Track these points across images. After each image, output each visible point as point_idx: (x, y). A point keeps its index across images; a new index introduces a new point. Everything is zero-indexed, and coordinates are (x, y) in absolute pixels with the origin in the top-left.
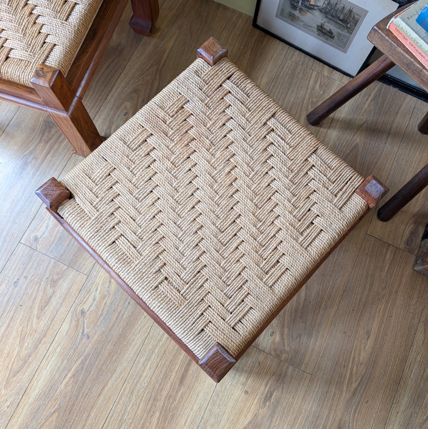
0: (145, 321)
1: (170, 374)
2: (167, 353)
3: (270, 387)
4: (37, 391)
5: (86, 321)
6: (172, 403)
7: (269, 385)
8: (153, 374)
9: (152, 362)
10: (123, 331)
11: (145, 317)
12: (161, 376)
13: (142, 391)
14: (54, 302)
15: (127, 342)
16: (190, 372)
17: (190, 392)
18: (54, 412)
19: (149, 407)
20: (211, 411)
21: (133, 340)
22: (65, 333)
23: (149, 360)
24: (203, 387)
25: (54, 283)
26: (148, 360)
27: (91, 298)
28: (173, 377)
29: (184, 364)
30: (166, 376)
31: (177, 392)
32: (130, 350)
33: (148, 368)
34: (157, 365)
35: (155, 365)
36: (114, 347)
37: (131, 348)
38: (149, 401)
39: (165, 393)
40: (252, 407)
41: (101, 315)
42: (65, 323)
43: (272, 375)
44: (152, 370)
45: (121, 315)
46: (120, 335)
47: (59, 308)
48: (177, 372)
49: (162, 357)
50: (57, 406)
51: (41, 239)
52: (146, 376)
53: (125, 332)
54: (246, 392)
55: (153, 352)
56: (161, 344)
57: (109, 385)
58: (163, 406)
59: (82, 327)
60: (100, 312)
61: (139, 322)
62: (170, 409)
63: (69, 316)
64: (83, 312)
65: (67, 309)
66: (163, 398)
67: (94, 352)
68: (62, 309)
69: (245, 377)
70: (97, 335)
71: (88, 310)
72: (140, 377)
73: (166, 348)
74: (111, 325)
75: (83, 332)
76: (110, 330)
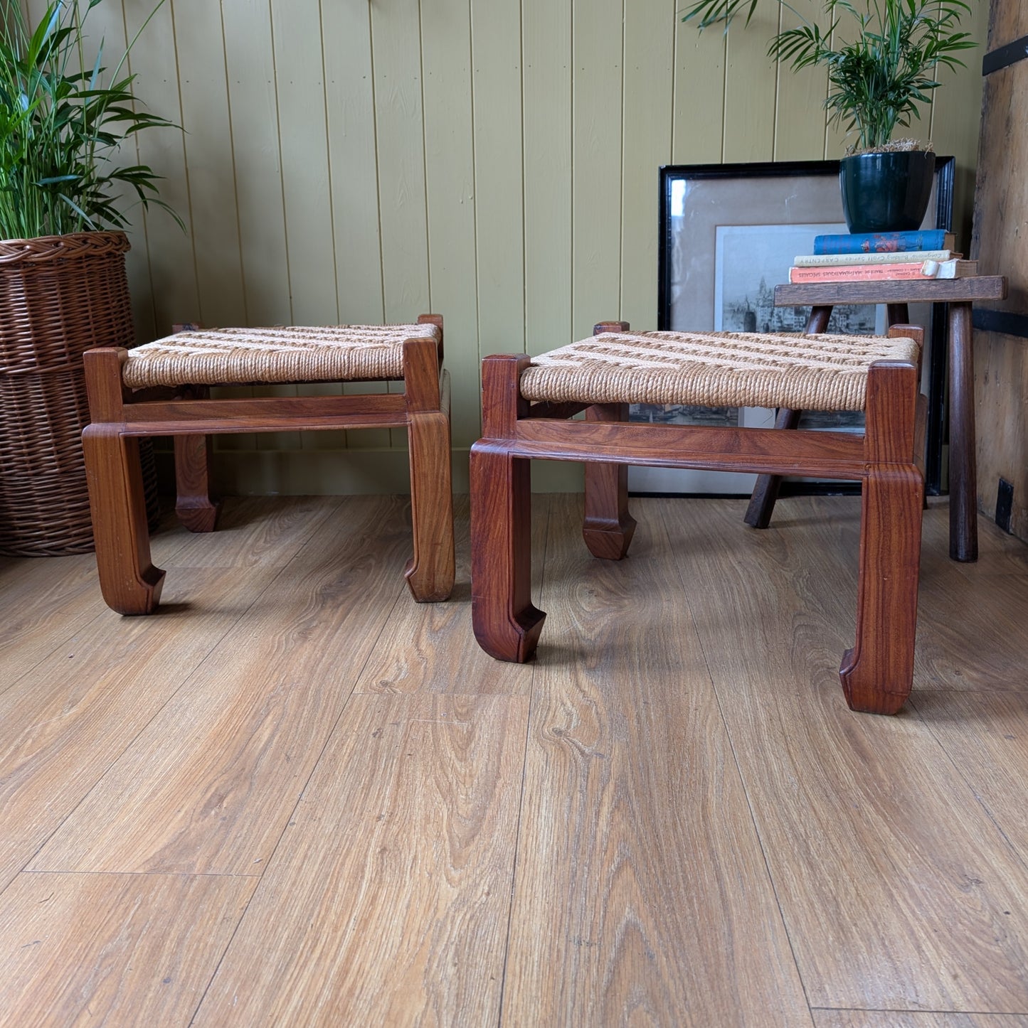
0: (702, 713)
1: (827, 754)
2: (791, 734)
4: (545, 851)
5: (575, 739)
8: (793, 762)
9: (773, 751)
12: (814, 761)
13: (796, 787)
15: (692, 742)
16: (867, 743)
17: (898, 763)
18: (619, 869)
19: (837, 804)
21: (701, 737)
23: (763, 750)
25: (464, 716)
26: (760, 751)
27: (561, 715)
28: (838, 756)
29: (842, 737)
30: (823, 759)
31: (872, 770)
32: (709, 749)
33: (772, 758)
34: (789, 752)
35: (783, 752)
37: (708, 746)
39: (848, 778)
44: (784, 759)
45: (643, 718)
48: (838, 749)
49: (786, 740)
50: (617, 859)
51: (396, 683)
52: (782, 771)
55: (759, 739)
56: (764, 727)
57: (713, 800)
58: (867, 794)
61: (691, 717)
62: (885, 793)
63: (532, 741)
64: (559, 732)
66: (853, 785)
69: (979, 723)
70: (617, 749)
71: (568, 727)
72: (771, 773)
73: (780, 729)
74: (635, 731)
75: (582, 753)
76: (640, 738)
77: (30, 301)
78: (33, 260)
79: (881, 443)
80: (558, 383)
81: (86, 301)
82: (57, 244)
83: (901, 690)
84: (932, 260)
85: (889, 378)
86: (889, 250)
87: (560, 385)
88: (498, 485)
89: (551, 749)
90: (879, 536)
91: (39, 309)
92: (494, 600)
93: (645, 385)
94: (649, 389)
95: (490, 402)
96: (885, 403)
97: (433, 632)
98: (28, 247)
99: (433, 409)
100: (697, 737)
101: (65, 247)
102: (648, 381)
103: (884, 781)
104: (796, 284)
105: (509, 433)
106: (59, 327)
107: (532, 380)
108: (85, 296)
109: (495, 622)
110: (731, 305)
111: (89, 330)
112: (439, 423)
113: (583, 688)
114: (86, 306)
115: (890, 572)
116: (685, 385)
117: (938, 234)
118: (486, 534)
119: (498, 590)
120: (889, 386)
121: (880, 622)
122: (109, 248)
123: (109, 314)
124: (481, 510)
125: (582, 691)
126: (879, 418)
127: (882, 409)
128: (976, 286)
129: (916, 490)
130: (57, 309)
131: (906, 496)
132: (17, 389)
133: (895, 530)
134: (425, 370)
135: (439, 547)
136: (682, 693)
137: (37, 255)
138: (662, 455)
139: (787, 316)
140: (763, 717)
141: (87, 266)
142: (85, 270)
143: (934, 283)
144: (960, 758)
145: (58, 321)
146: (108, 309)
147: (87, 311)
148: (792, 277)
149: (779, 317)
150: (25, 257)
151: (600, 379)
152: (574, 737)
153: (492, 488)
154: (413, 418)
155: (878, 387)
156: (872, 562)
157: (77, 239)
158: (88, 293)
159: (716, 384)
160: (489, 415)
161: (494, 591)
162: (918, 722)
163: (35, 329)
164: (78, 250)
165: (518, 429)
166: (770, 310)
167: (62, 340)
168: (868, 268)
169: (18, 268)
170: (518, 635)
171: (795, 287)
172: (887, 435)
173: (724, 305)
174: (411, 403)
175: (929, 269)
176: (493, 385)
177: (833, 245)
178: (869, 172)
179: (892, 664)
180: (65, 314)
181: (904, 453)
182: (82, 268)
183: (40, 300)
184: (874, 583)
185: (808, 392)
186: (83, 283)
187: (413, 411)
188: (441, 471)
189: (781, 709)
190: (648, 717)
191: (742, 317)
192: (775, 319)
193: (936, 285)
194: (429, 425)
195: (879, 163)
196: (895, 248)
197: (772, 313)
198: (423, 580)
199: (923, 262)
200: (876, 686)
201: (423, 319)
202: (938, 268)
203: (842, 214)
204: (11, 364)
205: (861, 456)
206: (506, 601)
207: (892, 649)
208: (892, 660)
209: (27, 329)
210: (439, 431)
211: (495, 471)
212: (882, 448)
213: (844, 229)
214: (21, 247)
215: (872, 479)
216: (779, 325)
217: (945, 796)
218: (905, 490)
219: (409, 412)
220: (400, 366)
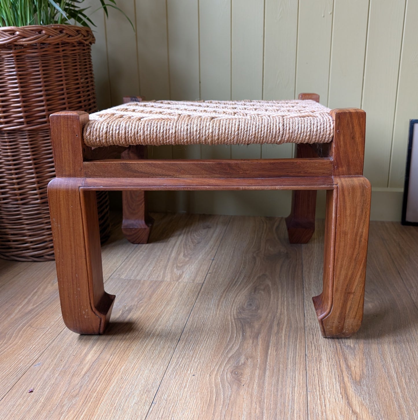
77: (20, 75)
78: (21, 43)
81: (61, 77)
82: (40, 32)
91: (26, 82)
98: (18, 33)
101: (46, 34)
106: (41, 96)
108: (61, 73)
111: (64, 99)
114: (62, 81)
122: (79, 38)
123: (78, 88)
130: (40, 82)
132: (10, 142)
137: (24, 40)
141: (63, 50)
142: (61, 54)
145: (41, 91)
146: (78, 84)
147: (62, 85)
150: (15, 41)
157: (55, 29)
158: (63, 71)
163: (23, 96)
164: (56, 37)
167: (43, 106)
169: (11, 49)
180: (46, 86)
182: (58, 52)
183: (27, 74)
186: (60, 63)
204: (6, 123)
209: (17, 97)
214: (12, 32)
219: (335, 175)
220: (330, 134)
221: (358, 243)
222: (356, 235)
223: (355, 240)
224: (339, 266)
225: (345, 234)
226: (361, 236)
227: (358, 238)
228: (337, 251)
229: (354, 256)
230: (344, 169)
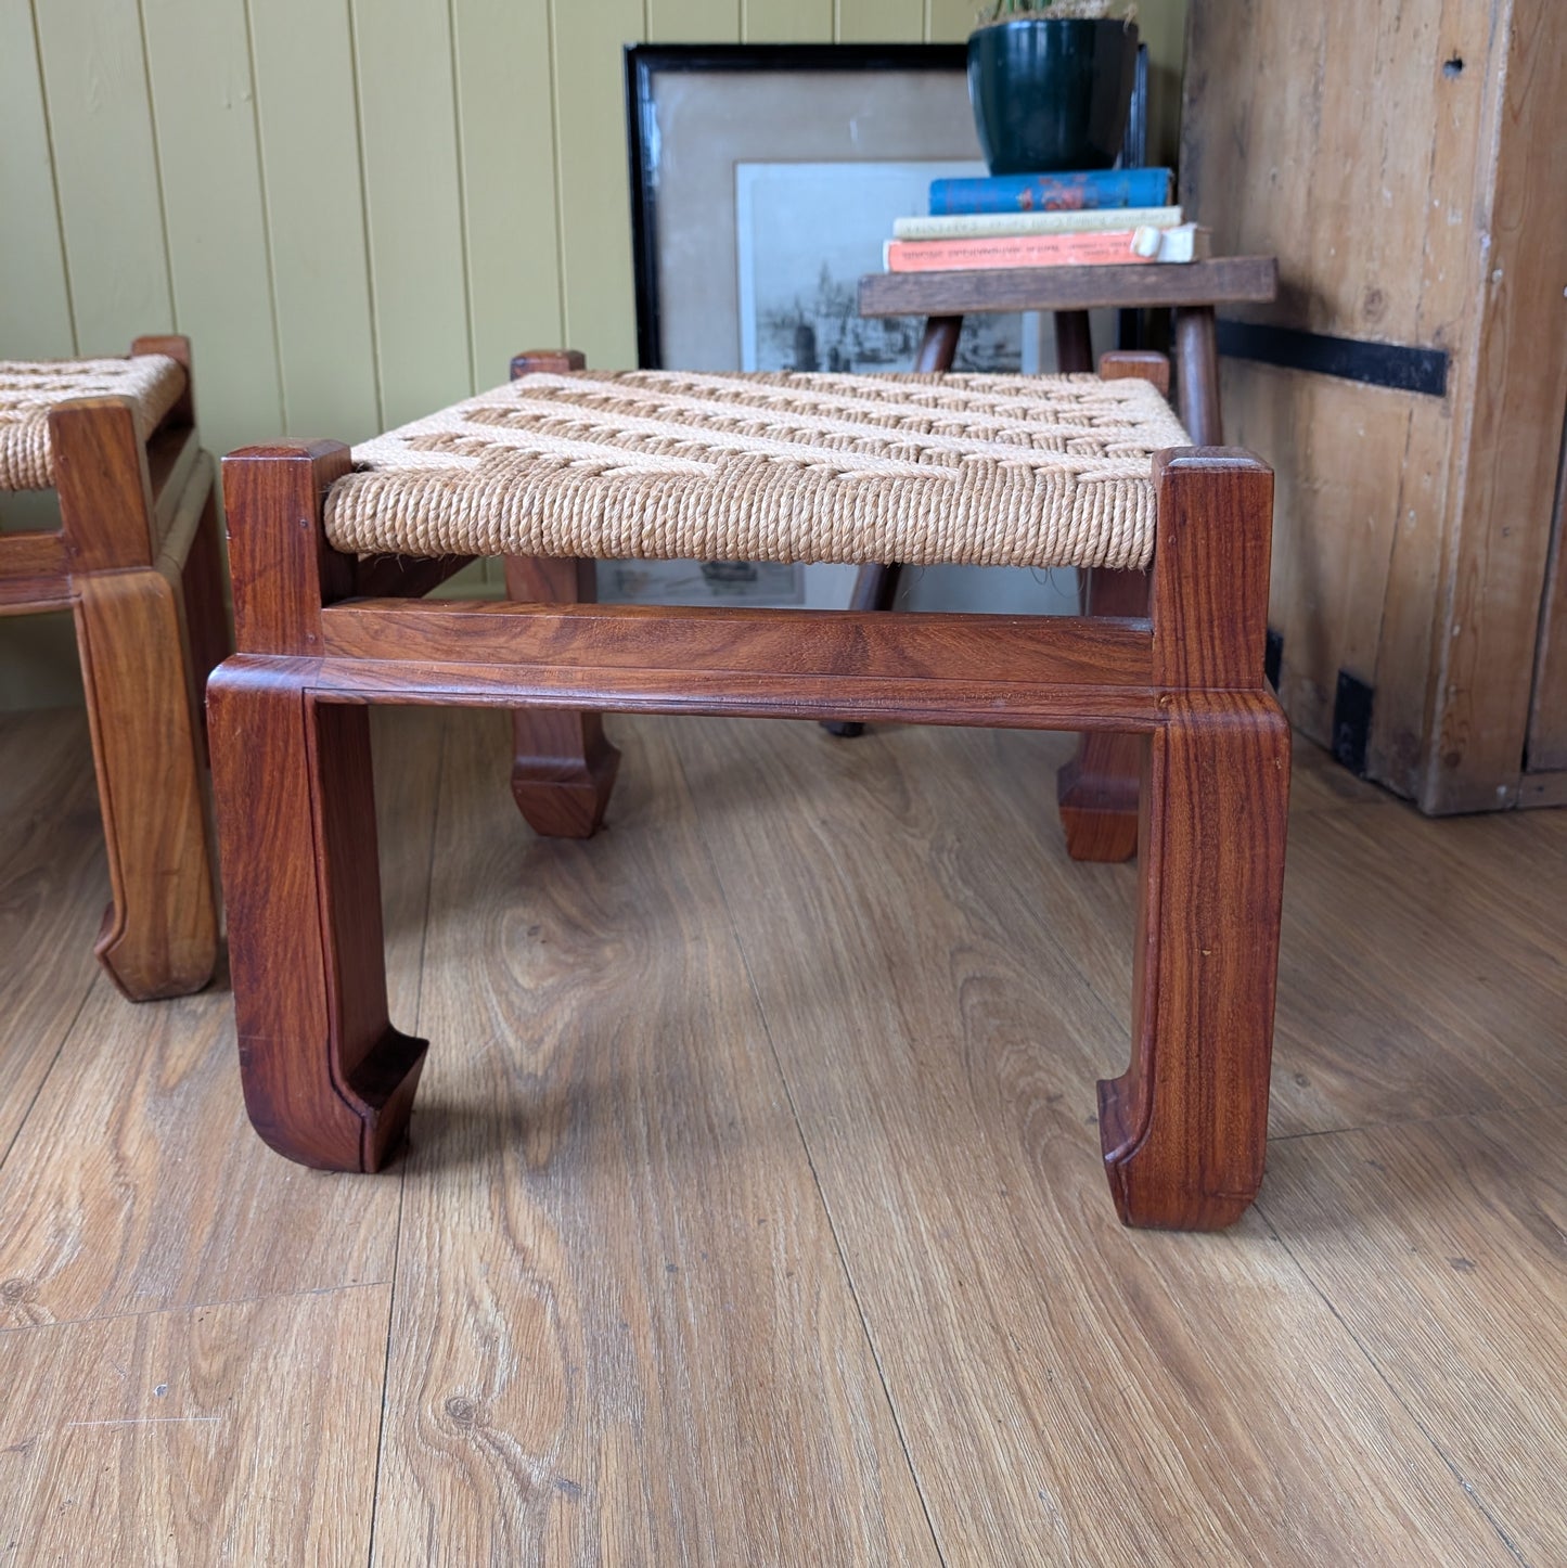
0: (804, 1285)
1: (1107, 1388)
2: (1014, 1329)
3: (1508, 1204)
5: (504, 1437)
6: (1252, 1488)
7: (1495, 1201)
8: (1039, 1434)
9: (985, 1398)
10: (732, 1368)
11: (789, 1274)
12: (1083, 1418)
13: (1061, 1531)
14: (261, 1460)
15: (793, 1396)
16: (1182, 1332)
17: (1270, 1395)
20: (1432, 1405)
21: (811, 1372)
22: (419, 1548)
23: (963, 1399)
24: (1293, 1347)
25: (215, 1389)
26: (954, 1398)
27: (468, 1342)
28: (1134, 1392)
29: (1125, 1321)
30: (1104, 1410)
31: (1219, 1429)
32: (836, 1414)
33: (987, 1427)
34: (1021, 1393)
35: (1009, 1398)
36: (749, 1450)
37: (834, 1405)
38: (1143, 1553)
39: (1172, 1470)
40: (1547, 1293)
41: (571, 1370)
42: (386, 1509)
43: (1459, 1170)
44: (1015, 1423)
45: (669, 1324)
46: (735, 1388)
47: (312, 1463)
48: (1129, 1367)
49: (1007, 1351)
51: (44, 1284)
52: (1017, 1464)
53: (749, 1368)
54: (1460, 1264)
55: (947, 1359)
56: (950, 1315)
58: (1230, 1526)
59: (501, 1468)
60: (557, 1367)
61: (781, 1301)
62: (1268, 1514)
63: (393, 1460)
64: (462, 1414)
65: (362, 1444)
66: (1191, 1495)
67: (654, 1531)
68: (334, 1458)
69: (1388, 1226)
70: (612, 1455)
71: (487, 1388)
72: (993, 1484)
73: (988, 1315)
74: (654, 1376)
75: (525, 1486)
76: (667, 1400)
79: (1193, 645)
80: (421, 515)
83: (1239, 1188)
84: (1150, 225)
85: (1211, 494)
86: (1068, 207)
87: (426, 520)
88: (282, 771)
89: (442, 1480)
90: (1193, 858)
92: (293, 1043)
93: (635, 519)
94: (648, 527)
95: (248, 565)
96: (1202, 553)
97: (163, 1092)
99: (138, 563)
100: (802, 1371)
102: (644, 509)
103: (1254, 1466)
104: (897, 273)
105: (304, 640)
107: (354, 506)
109: (299, 1094)
110: (769, 314)
112: (151, 598)
113: (520, 1238)
115: (1217, 937)
116: (732, 518)
117: (1156, 176)
118: (261, 889)
119: (302, 1020)
120: (1211, 513)
121: (1195, 1047)
124: (244, 832)
125: (519, 1249)
126: (1188, 589)
127: (1195, 567)
128: (1227, 277)
129: (1276, 753)
131: (1252, 767)
133: (1227, 845)
134: (107, 474)
135: (175, 880)
136: (753, 1224)
138: (686, 685)
139: (871, 333)
140: (941, 1276)
143: (1154, 269)
144: (1389, 1353)
148: (890, 259)
149: (857, 336)
151: (526, 503)
152: (501, 1427)
153: (267, 778)
154: (88, 589)
155: (1184, 515)
156: (1176, 917)
159: (805, 515)
160: (249, 598)
161: (291, 1021)
162: (1271, 1243)
165: (327, 630)
166: (839, 322)
168: (1033, 242)
170: (357, 1121)
171: (897, 280)
172: (1205, 625)
173: (757, 314)
174: (79, 552)
175: (1145, 244)
176: (255, 522)
177: (966, 196)
178: (1025, 57)
179: (1220, 1136)
181: (1243, 665)
184: (1181, 963)
185: (1021, 530)
187: (86, 571)
188: (165, 706)
189: (976, 1243)
190: (680, 1319)
191: (790, 336)
192: (849, 339)
193: (1156, 274)
194: (125, 602)
195: (1042, 39)
196: (1079, 203)
197: (843, 329)
198: (140, 955)
199: (1133, 231)
200: (1185, 1184)
201: (144, 346)
202: (1161, 242)
203: (974, 140)
205: (1143, 677)
206: (322, 1045)
207: (1222, 1102)
208: (1220, 1126)
210: (154, 615)
211: (274, 737)
212: (1194, 658)
213: (981, 169)
215: (1176, 732)
216: (857, 349)
217: (1400, 1497)
218: (1251, 753)
219: (76, 572)
220: (44, 466)
221: (164, 741)
222: (156, 720)
223: (156, 733)
224: (124, 806)
225: (126, 721)
226: (170, 722)
227: (163, 729)
228: (111, 767)
229: (162, 775)
230: (99, 553)
